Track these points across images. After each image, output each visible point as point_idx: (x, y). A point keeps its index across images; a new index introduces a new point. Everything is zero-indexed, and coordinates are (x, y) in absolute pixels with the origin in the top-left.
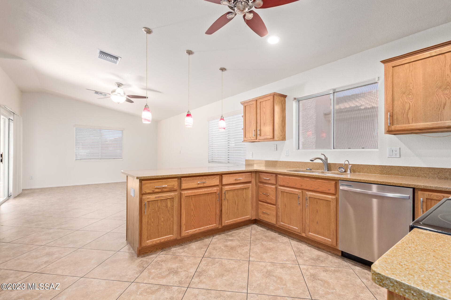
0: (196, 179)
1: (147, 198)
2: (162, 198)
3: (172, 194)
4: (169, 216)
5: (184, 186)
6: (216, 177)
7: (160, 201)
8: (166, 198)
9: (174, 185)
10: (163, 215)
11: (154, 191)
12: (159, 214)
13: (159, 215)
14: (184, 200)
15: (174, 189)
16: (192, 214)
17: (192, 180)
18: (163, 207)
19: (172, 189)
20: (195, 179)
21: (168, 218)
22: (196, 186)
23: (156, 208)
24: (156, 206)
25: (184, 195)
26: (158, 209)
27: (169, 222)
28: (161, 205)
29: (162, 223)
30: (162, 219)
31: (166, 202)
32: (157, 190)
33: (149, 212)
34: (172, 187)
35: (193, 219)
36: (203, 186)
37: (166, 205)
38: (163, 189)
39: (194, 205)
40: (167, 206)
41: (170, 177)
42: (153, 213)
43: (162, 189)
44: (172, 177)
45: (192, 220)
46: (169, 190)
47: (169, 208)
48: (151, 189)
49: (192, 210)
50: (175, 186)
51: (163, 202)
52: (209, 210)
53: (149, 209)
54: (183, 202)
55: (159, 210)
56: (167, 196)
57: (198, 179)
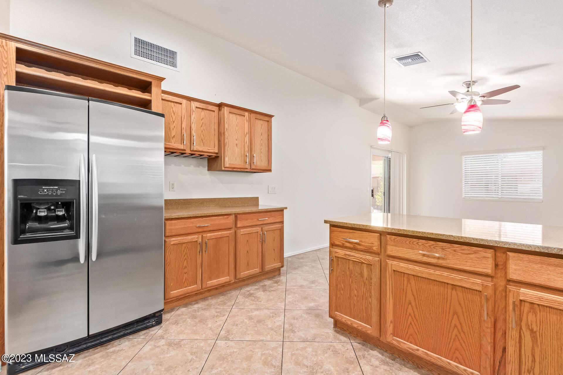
0: (417, 243)
1: (335, 252)
2: (353, 258)
3: (369, 257)
4: (365, 292)
5: (391, 250)
6: (481, 251)
7: (352, 261)
8: (360, 260)
9: (373, 244)
10: (356, 286)
11: (343, 245)
12: (351, 281)
13: (350, 283)
14: (391, 275)
15: (372, 250)
16: (410, 310)
17: (407, 242)
18: (356, 274)
19: (370, 249)
20: (415, 243)
21: (363, 294)
22: (420, 258)
23: (347, 271)
24: (347, 267)
25: (390, 267)
26: (349, 273)
27: (365, 302)
28: (353, 269)
29: (355, 298)
30: (356, 292)
31: (361, 267)
32: (348, 245)
33: (338, 273)
34: (369, 246)
35: (413, 323)
36: (436, 263)
37: (361, 272)
38: (356, 245)
39: (414, 296)
40: (362, 275)
41: (364, 228)
42: (343, 276)
43: (354, 244)
44: (367, 228)
45: (411, 323)
46: (364, 249)
47: (365, 280)
48: (340, 240)
49: (410, 303)
50: (375, 246)
51: (356, 265)
52: (456, 326)
53: (338, 267)
54: (389, 279)
55: (351, 275)
56: (362, 258)
57: (423, 244)
